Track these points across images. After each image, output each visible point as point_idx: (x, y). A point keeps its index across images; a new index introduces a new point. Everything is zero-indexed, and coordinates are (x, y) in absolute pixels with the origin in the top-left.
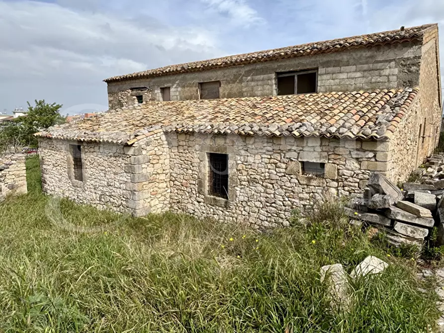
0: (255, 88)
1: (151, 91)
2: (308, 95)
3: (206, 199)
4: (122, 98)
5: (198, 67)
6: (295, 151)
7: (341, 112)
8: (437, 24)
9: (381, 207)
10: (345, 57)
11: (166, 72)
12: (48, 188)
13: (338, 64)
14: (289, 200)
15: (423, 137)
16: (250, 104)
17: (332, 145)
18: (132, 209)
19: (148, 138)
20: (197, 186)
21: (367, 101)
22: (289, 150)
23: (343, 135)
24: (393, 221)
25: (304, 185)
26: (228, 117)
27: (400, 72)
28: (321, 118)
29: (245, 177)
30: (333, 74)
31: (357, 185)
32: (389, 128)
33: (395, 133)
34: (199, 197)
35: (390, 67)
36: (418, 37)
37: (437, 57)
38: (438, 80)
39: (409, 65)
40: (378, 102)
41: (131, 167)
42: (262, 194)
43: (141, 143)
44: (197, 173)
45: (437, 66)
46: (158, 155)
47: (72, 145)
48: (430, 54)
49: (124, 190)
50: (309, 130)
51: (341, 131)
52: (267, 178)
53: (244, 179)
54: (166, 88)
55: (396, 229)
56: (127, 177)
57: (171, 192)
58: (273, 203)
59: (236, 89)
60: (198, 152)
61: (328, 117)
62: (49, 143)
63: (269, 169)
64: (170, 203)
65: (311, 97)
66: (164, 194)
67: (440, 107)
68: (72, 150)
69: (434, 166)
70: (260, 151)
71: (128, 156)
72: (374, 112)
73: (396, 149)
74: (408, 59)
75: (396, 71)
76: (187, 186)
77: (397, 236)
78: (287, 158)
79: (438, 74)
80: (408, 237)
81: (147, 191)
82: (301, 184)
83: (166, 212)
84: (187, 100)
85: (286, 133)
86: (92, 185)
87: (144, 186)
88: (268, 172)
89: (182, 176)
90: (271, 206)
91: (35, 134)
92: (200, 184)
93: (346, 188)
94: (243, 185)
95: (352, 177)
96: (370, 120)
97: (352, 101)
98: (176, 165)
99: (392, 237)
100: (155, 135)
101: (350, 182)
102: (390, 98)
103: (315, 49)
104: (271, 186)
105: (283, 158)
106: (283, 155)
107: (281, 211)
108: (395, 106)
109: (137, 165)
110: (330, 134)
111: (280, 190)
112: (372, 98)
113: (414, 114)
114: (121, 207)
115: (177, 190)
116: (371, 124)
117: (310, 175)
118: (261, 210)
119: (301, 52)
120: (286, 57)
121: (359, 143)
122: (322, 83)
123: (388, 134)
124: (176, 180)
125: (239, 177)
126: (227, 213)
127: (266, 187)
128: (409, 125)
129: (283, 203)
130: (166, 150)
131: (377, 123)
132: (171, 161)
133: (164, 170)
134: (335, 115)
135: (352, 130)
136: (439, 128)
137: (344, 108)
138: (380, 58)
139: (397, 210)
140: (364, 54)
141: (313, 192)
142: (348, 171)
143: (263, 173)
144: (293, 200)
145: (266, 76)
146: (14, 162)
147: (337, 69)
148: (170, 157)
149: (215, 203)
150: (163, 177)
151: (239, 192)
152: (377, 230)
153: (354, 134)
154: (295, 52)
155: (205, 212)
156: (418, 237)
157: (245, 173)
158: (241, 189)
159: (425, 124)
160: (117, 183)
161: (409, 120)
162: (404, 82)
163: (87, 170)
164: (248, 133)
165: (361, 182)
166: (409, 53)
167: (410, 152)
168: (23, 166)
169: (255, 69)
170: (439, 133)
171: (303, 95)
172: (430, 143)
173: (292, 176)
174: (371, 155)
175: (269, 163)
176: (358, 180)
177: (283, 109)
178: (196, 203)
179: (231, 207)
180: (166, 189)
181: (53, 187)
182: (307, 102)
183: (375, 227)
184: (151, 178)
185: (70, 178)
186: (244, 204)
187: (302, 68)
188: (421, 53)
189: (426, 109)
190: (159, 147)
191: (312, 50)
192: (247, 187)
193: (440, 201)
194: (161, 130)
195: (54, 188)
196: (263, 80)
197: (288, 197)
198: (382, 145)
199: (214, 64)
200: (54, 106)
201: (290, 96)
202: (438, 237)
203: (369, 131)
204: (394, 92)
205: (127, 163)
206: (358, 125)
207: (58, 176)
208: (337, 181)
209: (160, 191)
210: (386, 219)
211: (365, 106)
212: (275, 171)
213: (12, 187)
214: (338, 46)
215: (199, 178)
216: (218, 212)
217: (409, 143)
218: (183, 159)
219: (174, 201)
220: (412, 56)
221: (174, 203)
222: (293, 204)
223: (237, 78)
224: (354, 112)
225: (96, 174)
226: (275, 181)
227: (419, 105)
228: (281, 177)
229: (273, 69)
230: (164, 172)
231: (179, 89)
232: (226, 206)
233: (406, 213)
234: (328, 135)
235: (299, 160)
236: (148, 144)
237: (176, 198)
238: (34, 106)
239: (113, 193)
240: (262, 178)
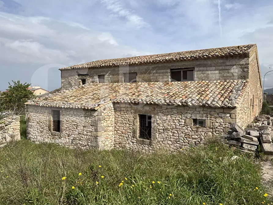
0: (158, 77)
1: (92, 77)
2: (189, 82)
3: (137, 141)
4: (71, 80)
5: (123, 64)
6: (189, 113)
7: (210, 93)
8: (256, 44)
9: (237, 138)
10: (209, 62)
11: (103, 66)
12: (32, 137)
13: (205, 66)
14: (187, 140)
15: (253, 106)
16: (157, 86)
17: (209, 110)
18: (95, 147)
19: (105, 106)
20: (132, 133)
21: (223, 87)
22: (186, 113)
23: (214, 105)
24: (242, 143)
25: (194, 131)
26: (148, 94)
27: (239, 71)
28: (201, 96)
29: (162, 128)
30: (203, 71)
31: (222, 130)
32: (236, 102)
33: (239, 104)
34: (133, 140)
35: (233, 69)
36: (247, 54)
37: (257, 61)
38: (259, 73)
39: (243, 68)
40: (229, 87)
41: (95, 122)
42: (171, 137)
43: (102, 109)
44: (132, 126)
45: (258, 65)
46: (109, 116)
47: (53, 110)
48: (254, 60)
49: (89, 136)
50: (196, 102)
51: (213, 103)
52: (174, 128)
53: (161, 129)
54: (102, 75)
55: (243, 146)
56: (92, 128)
57: (115, 137)
58: (178, 141)
59: (147, 77)
60: (133, 114)
61: (204, 96)
62: (35, 109)
63: (175, 123)
64: (114, 144)
65: (191, 83)
66: (111, 138)
67: (261, 87)
68: (53, 113)
69: (259, 122)
70: (170, 113)
71: (94, 116)
72: (228, 93)
73: (240, 112)
74: (243, 65)
75: (237, 71)
76: (126, 133)
77: (244, 150)
78: (185, 117)
79: (259, 70)
80: (249, 150)
81: (103, 136)
82: (193, 131)
83: (112, 149)
84: (116, 83)
85: (185, 104)
86: (67, 134)
87: (102, 134)
88: (175, 125)
89: (123, 128)
90: (177, 143)
91: (26, 103)
92: (134, 132)
93: (217, 132)
94: (160, 132)
95: (220, 126)
96: (226, 97)
97: (215, 86)
98: (119, 121)
99: (242, 150)
100: (108, 105)
101: (219, 129)
102: (235, 85)
103: (193, 58)
104: (177, 132)
105: (183, 117)
106: (183, 115)
107: (182, 145)
108: (238, 90)
109: (99, 122)
110: (208, 105)
111: (182, 134)
112: (225, 85)
113: (247, 94)
114: (87, 146)
115: (119, 136)
116: (227, 100)
117: (198, 126)
118: (171, 145)
119: (185, 58)
120: (176, 61)
121: (222, 109)
122: (197, 75)
123: (236, 105)
124: (118, 130)
125: (158, 128)
126: (150, 148)
127: (174, 133)
128: (245, 99)
129: (183, 141)
130: (113, 113)
131: (230, 99)
132: (115, 119)
133: (112, 124)
134: (208, 95)
135: (218, 103)
136: (261, 100)
137: (212, 91)
138: (228, 64)
139: (244, 138)
140: (219, 61)
141: (199, 135)
142: (217, 124)
143: (172, 125)
144: (189, 139)
145: (164, 71)
146: (14, 120)
147: (205, 68)
148: (115, 117)
149: (143, 143)
150: (111, 128)
151: (157, 136)
152: (235, 148)
153: (220, 105)
154: (182, 59)
155: (137, 148)
156: (253, 149)
157: (162, 125)
158: (159, 134)
159: (253, 98)
160: (85, 132)
161: (245, 97)
162: (241, 77)
163: (64, 125)
164: (164, 104)
165: (224, 129)
166: (243, 62)
167: (246, 114)
168: (18, 123)
169: (158, 67)
170: (262, 103)
171: (186, 82)
172: (257, 109)
173: (188, 126)
174: (228, 115)
175: (175, 120)
176: (223, 128)
177: (178, 90)
178: (131, 143)
179: (153, 145)
180: (113, 135)
181: (35, 137)
182: (190, 87)
183: (234, 147)
184: (105, 129)
185: (50, 130)
186: (161, 142)
187: (185, 67)
188: (249, 62)
189: (254, 90)
190: (110, 111)
191: (191, 58)
192: (163, 133)
193: (261, 134)
194: (111, 102)
195: (37, 137)
196: (163, 73)
197: (186, 138)
198: (233, 110)
199: (134, 63)
200: (25, 85)
201: (179, 82)
202: (260, 149)
203: (227, 103)
204: (236, 82)
205: (92, 120)
206: (221, 100)
207: (40, 129)
208: (212, 129)
209: (109, 137)
210: (239, 143)
211: (223, 89)
212: (179, 124)
213: (12, 136)
214: (205, 56)
215: (133, 129)
216: (145, 148)
217: (246, 109)
218: (123, 118)
219: (117, 142)
220: (244, 63)
221: (117, 144)
222: (189, 141)
223: (147, 71)
224: (217, 93)
225: (70, 127)
226: (179, 129)
227: (249, 89)
228: (182, 127)
229: (169, 67)
230: (112, 125)
231: (111, 76)
232: (150, 144)
233: (247, 139)
234: (207, 105)
235: (192, 118)
236: (104, 110)
237: (118, 141)
238: (13, 85)
239: (81, 138)
240: (171, 128)
